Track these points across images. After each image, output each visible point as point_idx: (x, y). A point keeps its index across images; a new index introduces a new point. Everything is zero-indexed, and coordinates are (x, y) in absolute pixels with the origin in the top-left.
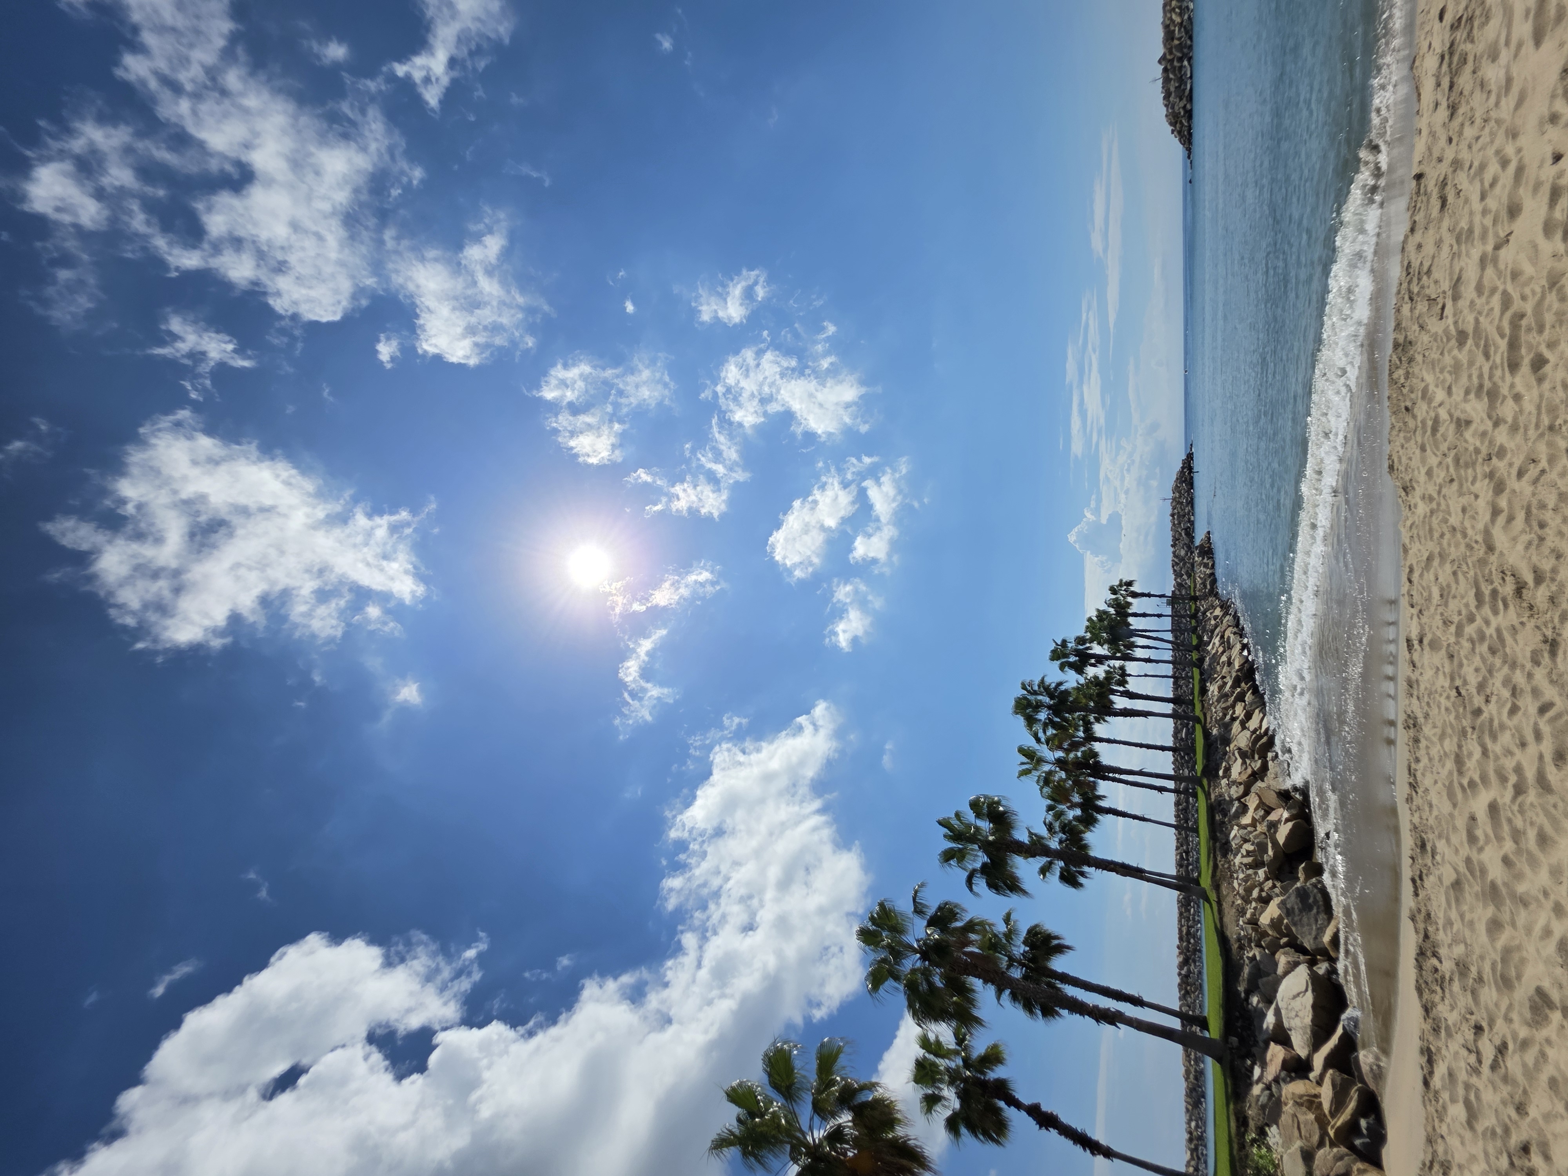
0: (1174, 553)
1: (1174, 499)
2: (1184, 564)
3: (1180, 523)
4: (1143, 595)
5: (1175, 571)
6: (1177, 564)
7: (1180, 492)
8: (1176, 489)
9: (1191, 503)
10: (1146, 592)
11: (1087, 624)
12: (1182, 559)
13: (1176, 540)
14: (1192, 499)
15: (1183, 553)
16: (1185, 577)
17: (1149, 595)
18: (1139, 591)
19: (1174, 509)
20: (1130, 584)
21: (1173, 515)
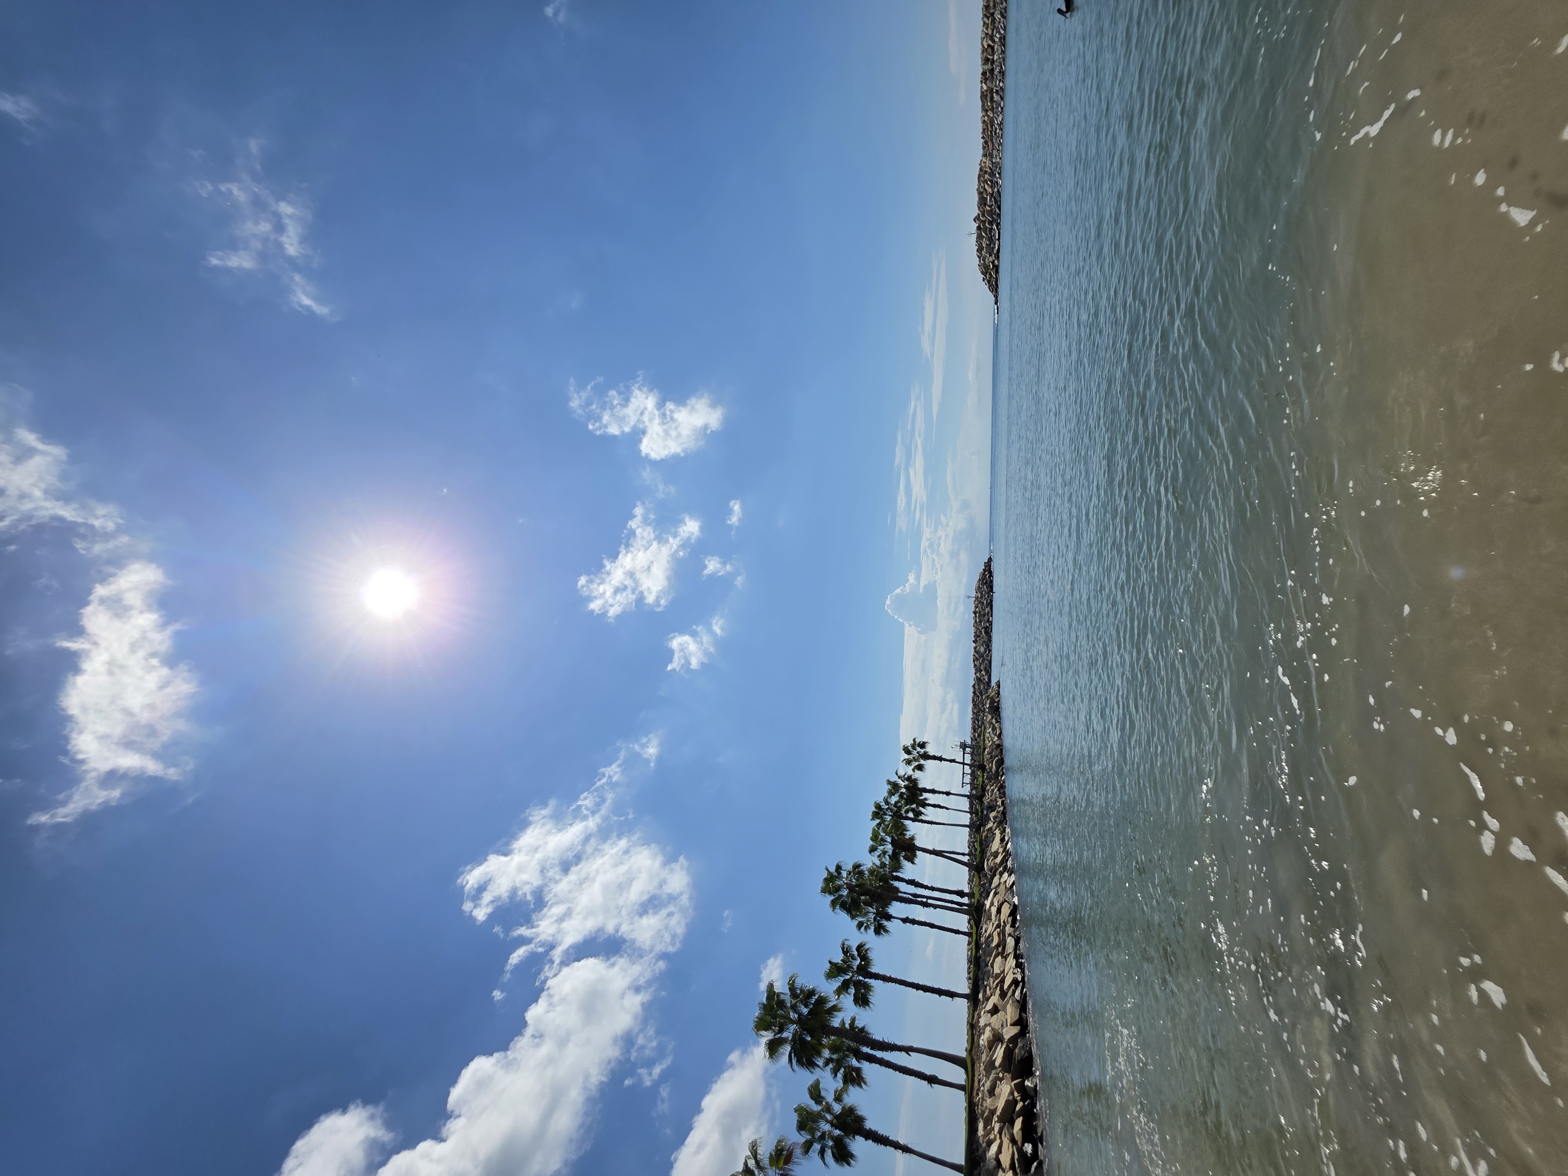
0: (975, 648)
1: (977, 598)
2: (983, 661)
3: (980, 622)
4: (934, 758)
5: (975, 666)
6: (978, 660)
7: (981, 593)
8: (979, 589)
9: (990, 604)
10: (938, 754)
12: (982, 656)
13: (977, 636)
14: (991, 601)
15: (982, 650)
16: (983, 672)
17: (940, 759)
18: (931, 754)
19: (976, 607)
20: (922, 745)
21: (975, 613)
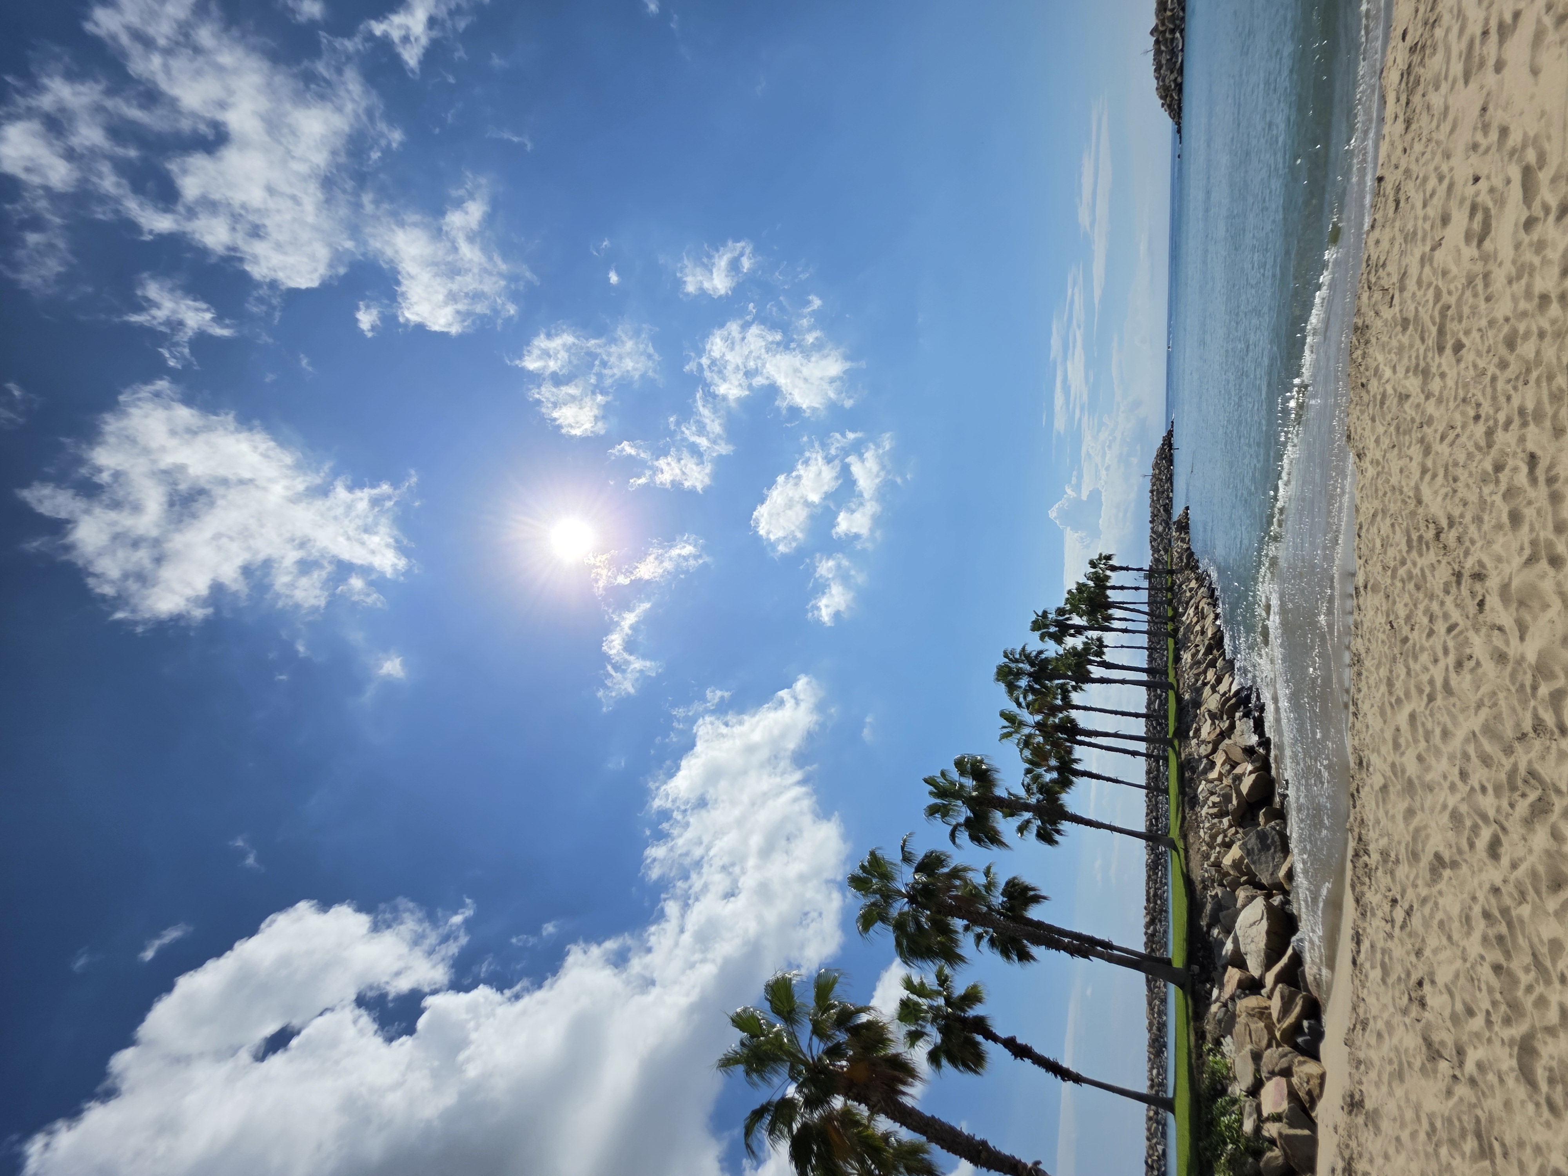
0: (1152, 529)
1: (1154, 476)
2: (1162, 540)
3: (1158, 500)
4: (1121, 568)
5: (1152, 546)
6: (1155, 540)
7: (1160, 469)
8: (1156, 466)
9: (1170, 479)
10: (1125, 565)
11: (1067, 596)
12: (1160, 535)
13: (1154, 515)
14: (1171, 475)
15: (1161, 529)
16: (1162, 552)
17: (1127, 569)
18: (1117, 565)
19: (1153, 485)
20: (1109, 558)
21: (1152, 492)
